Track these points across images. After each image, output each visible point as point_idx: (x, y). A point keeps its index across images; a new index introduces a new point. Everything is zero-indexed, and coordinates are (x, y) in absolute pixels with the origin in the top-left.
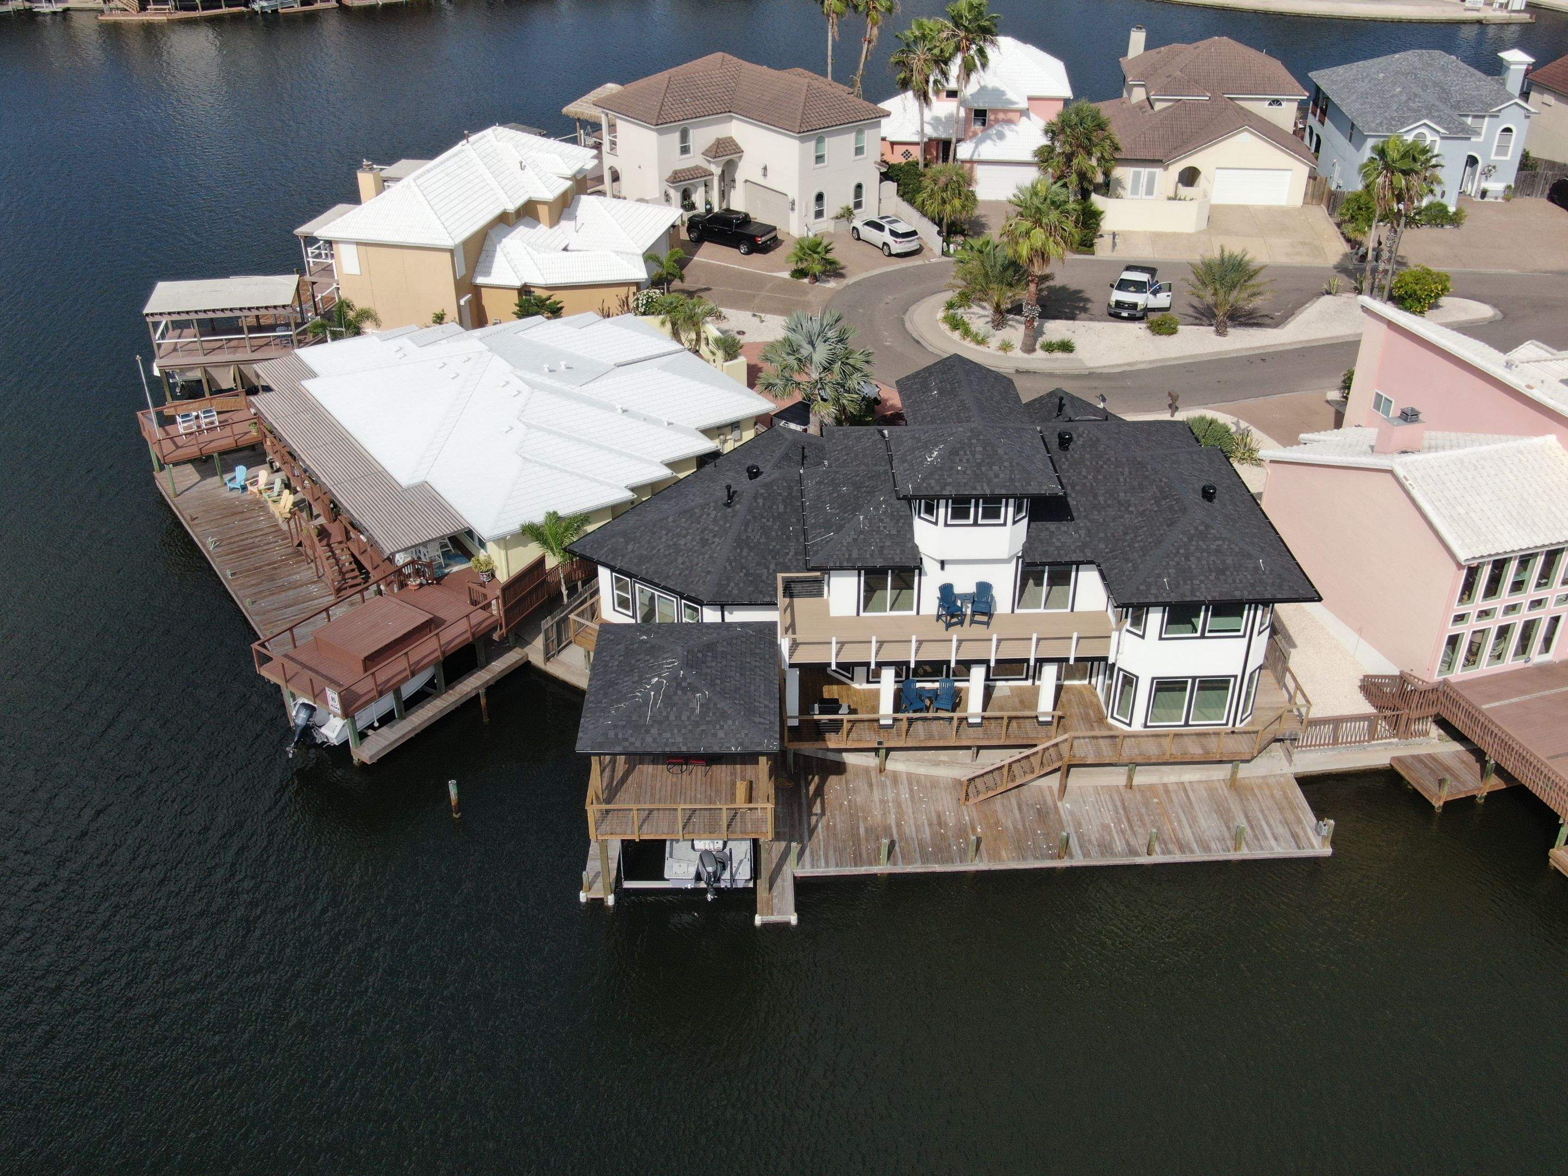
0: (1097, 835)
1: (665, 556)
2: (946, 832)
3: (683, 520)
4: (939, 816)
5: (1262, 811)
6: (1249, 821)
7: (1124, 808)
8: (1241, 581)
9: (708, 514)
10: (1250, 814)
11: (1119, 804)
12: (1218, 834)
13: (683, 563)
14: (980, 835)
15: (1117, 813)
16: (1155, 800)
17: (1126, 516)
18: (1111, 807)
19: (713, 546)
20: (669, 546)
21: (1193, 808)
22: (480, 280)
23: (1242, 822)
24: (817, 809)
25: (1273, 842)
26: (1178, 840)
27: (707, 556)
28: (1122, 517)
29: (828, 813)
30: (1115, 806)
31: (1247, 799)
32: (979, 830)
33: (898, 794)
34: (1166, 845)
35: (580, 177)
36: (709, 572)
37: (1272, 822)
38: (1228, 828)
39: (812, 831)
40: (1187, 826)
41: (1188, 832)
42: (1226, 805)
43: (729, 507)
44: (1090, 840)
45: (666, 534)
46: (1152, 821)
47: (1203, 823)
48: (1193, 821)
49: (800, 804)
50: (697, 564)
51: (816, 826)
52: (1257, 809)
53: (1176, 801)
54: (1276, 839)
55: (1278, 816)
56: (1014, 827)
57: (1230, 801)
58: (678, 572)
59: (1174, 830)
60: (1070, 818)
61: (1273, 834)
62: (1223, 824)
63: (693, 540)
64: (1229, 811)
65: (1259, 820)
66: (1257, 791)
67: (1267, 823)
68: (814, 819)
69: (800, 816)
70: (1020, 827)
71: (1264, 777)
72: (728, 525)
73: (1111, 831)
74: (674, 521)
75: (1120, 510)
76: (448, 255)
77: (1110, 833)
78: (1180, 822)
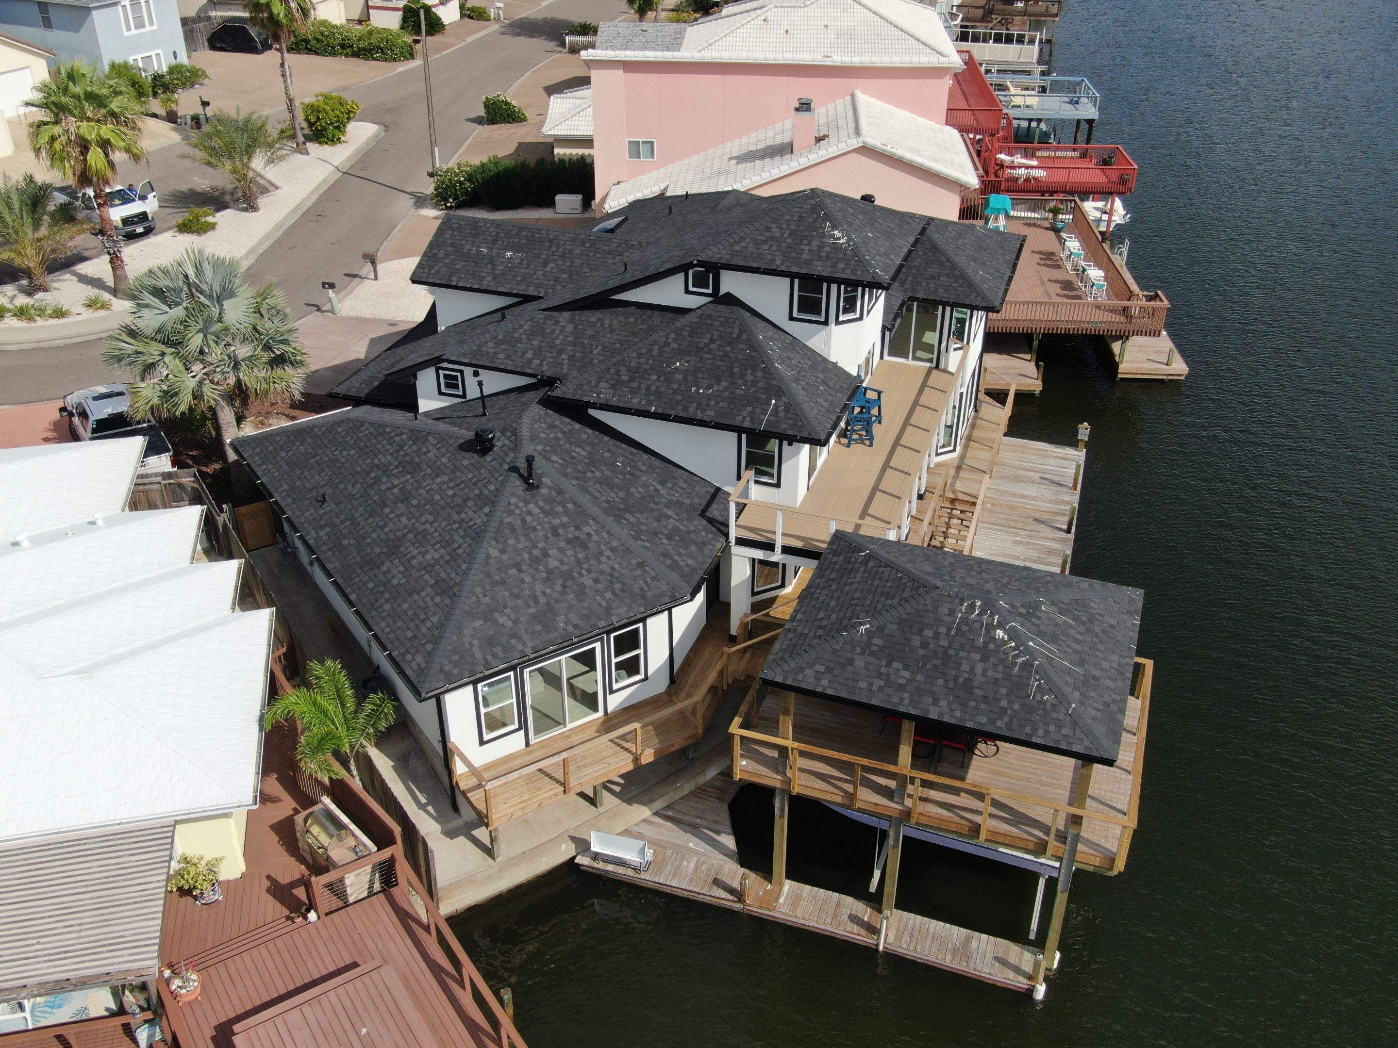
0: (1031, 551)
1: (564, 593)
3: (511, 541)
5: (1023, 461)
6: (1032, 471)
9: (529, 513)
11: (989, 525)
13: (596, 581)
15: (1000, 530)
19: (595, 538)
20: (548, 579)
21: (1007, 491)
23: (1036, 475)
27: (608, 553)
30: (990, 528)
36: (641, 565)
38: (1042, 484)
40: (1032, 502)
41: (1042, 504)
42: (1009, 475)
43: (538, 487)
45: (520, 571)
46: (1021, 517)
48: (1027, 497)
50: (613, 568)
52: (1019, 463)
58: (608, 595)
62: (1036, 484)
63: (561, 551)
64: (1017, 476)
65: (1033, 467)
72: (570, 506)
73: (1028, 542)
74: (503, 551)
77: (1031, 544)
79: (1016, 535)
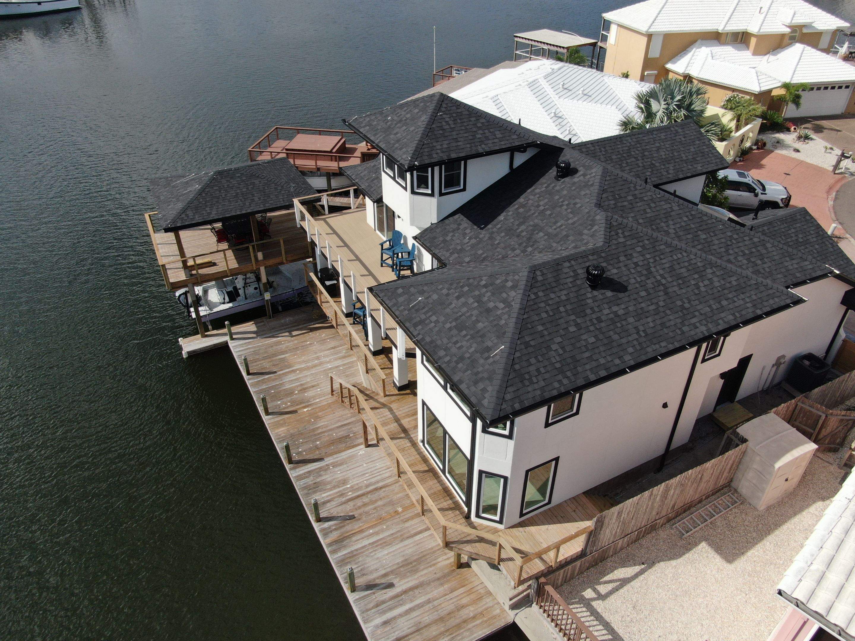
0: (329, 479)
2: (296, 394)
4: (313, 386)
5: (429, 601)
6: (405, 592)
7: (376, 489)
8: (460, 348)
10: (417, 591)
11: (380, 484)
12: (372, 568)
14: (299, 412)
15: (367, 486)
16: (400, 509)
17: (518, 252)
18: (373, 480)
21: (402, 541)
22: (669, 66)
23: (401, 585)
24: (294, 333)
25: (379, 621)
26: (348, 537)
28: (513, 250)
29: (293, 339)
30: (378, 482)
31: (442, 584)
32: (305, 410)
33: (328, 362)
34: (335, 529)
35: (805, 31)
37: (414, 614)
38: (385, 575)
39: (273, 337)
40: (371, 540)
41: (366, 542)
42: (422, 567)
44: (321, 476)
46: (366, 513)
47: (382, 553)
48: (383, 544)
49: (298, 325)
51: (278, 337)
52: (429, 596)
53: (407, 525)
54: (385, 623)
55: (427, 619)
56: (318, 428)
57: (430, 569)
59: (361, 531)
60: (344, 457)
61: (394, 618)
62: (389, 570)
64: (415, 571)
65: (412, 601)
66: (461, 590)
67: (411, 610)
68: (287, 334)
69: (285, 329)
70: (320, 431)
71: (489, 593)
73: (339, 487)
75: (520, 245)
76: (645, 39)
77: (334, 487)
78: (377, 533)
79: (352, 489)
